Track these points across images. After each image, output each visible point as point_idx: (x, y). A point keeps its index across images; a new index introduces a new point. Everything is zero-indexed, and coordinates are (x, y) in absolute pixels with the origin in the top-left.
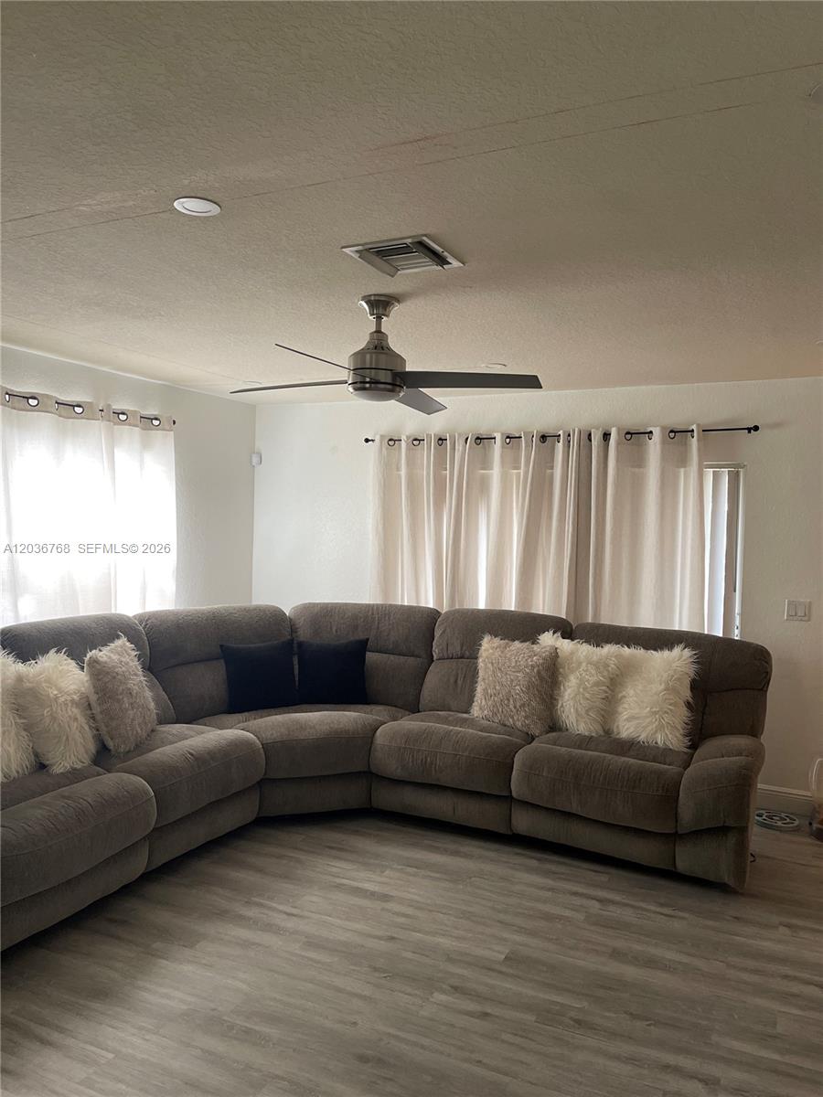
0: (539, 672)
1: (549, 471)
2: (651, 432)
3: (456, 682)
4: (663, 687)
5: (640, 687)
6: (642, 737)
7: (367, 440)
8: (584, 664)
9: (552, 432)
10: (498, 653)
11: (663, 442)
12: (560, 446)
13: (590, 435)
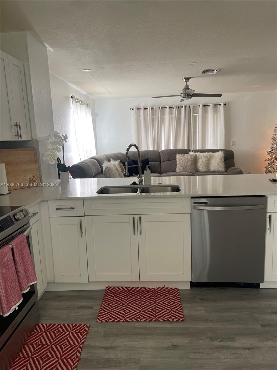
0: (193, 160)
1: (179, 115)
2: (200, 106)
3: (170, 166)
4: (219, 159)
5: (215, 160)
6: (216, 170)
7: (131, 109)
8: (203, 157)
9: (180, 106)
10: (182, 157)
11: (202, 108)
12: (183, 109)
13: (190, 106)
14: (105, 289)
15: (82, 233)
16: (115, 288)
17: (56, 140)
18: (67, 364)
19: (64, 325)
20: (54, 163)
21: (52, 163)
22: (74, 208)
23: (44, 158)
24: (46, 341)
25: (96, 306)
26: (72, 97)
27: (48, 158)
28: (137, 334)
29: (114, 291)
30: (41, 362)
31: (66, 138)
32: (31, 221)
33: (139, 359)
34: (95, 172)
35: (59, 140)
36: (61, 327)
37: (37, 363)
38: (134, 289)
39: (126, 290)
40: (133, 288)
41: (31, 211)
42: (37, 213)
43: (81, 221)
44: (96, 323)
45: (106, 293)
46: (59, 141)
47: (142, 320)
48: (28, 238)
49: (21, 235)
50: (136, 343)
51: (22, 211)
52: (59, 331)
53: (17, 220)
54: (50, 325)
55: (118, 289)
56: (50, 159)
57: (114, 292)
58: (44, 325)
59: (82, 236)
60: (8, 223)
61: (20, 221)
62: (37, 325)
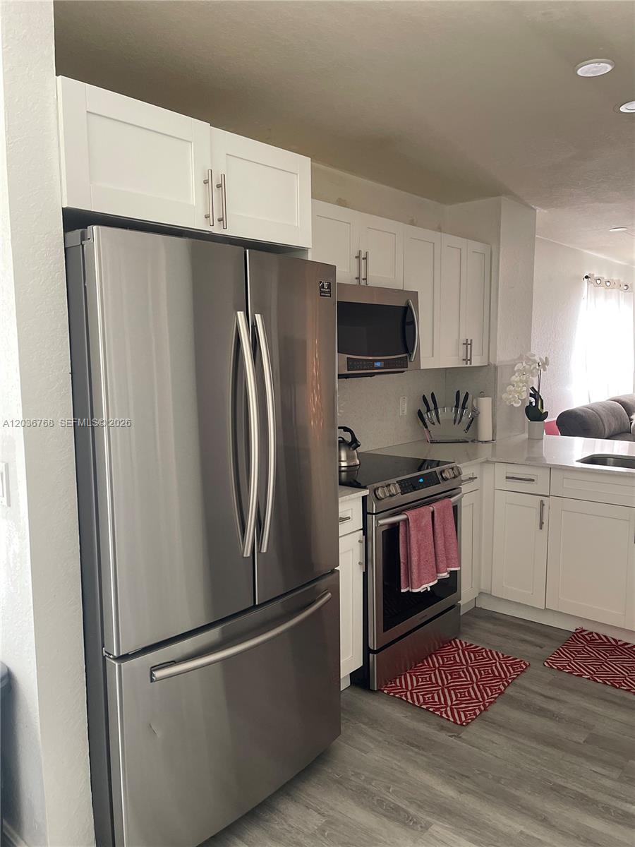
14: (574, 631)
15: (541, 523)
16: (591, 633)
17: (527, 367)
18: (483, 691)
19: (491, 651)
20: (520, 405)
21: (516, 405)
22: (533, 480)
23: (504, 396)
24: (460, 659)
25: (550, 648)
26: (587, 277)
27: (511, 396)
28: (605, 700)
29: (590, 637)
30: (449, 678)
31: (545, 364)
32: (465, 488)
33: (594, 726)
34: (612, 430)
35: (532, 366)
36: (486, 652)
37: (444, 676)
38: (629, 646)
39: (614, 643)
40: (627, 644)
41: (466, 472)
42: (476, 478)
43: (542, 504)
44: (542, 666)
45: (573, 636)
46: (532, 368)
47: (622, 687)
48: (456, 509)
49: (447, 500)
50: (597, 708)
51: (452, 469)
52: (482, 655)
53: (445, 479)
54: (471, 645)
55: (597, 638)
56: (514, 397)
57: (589, 639)
58: (463, 642)
59: (541, 528)
60: (432, 480)
61: (448, 482)
62: (454, 640)
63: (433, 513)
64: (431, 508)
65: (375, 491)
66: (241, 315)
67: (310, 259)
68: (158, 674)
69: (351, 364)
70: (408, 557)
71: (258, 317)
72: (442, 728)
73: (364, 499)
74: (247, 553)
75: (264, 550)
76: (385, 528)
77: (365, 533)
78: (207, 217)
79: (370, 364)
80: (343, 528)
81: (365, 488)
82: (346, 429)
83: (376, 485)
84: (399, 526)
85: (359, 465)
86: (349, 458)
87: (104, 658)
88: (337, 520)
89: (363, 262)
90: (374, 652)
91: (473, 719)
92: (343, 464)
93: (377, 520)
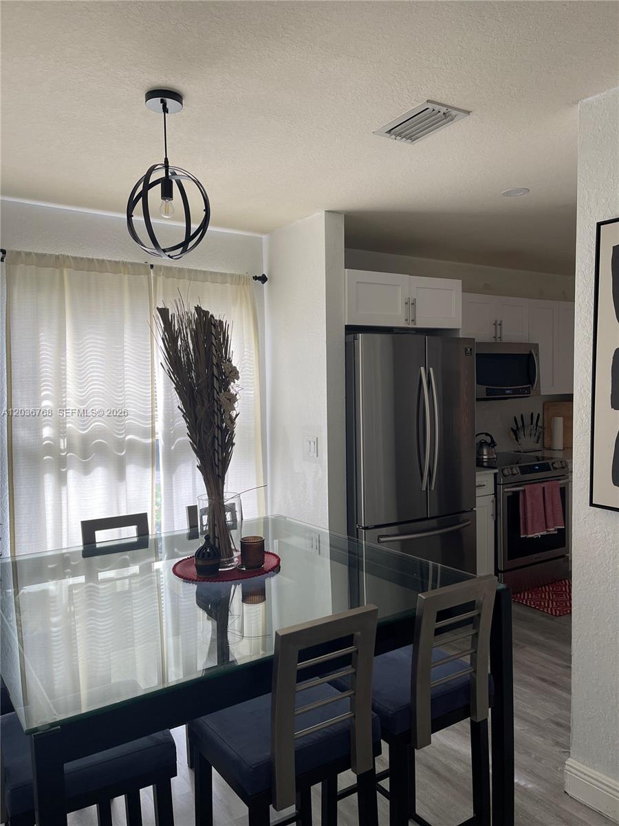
24: (565, 589)
30: (555, 596)
37: (551, 595)
48: (563, 489)
49: (555, 481)
51: (561, 462)
53: (555, 468)
60: (545, 468)
61: (558, 470)
62: (564, 580)
63: (544, 488)
64: (543, 486)
65: (502, 470)
66: (422, 369)
67: (461, 337)
68: (382, 539)
69: (489, 392)
70: (525, 514)
71: (431, 369)
72: (543, 616)
73: (495, 475)
74: (424, 489)
75: (433, 489)
76: (510, 494)
77: (496, 496)
78: (406, 320)
79: (503, 392)
80: (479, 492)
81: (496, 468)
82: (487, 434)
83: (503, 467)
84: (519, 495)
85: (497, 458)
86: (488, 454)
87: (357, 529)
88: (474, 487)
89: (499, 327)
90: (501, 572)
91: (564, 614)
92: (485, 457)
93: (503, 489)
